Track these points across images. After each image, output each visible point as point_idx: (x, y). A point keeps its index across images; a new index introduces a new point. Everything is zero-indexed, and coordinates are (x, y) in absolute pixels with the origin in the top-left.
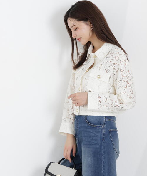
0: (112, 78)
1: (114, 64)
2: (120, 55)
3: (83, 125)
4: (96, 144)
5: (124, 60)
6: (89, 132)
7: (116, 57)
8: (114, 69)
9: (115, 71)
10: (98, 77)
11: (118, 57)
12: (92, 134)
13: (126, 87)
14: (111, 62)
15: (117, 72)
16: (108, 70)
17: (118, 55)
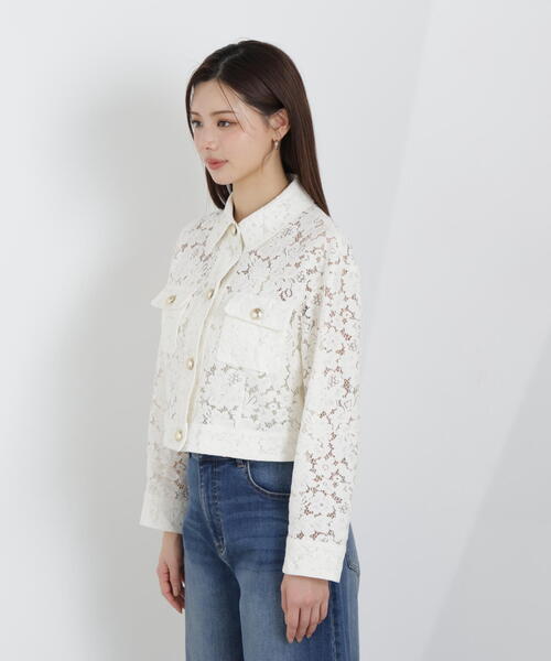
1: (309, 272)
2: (329, 240)
5: (341, 258)
7: (315, 249)
8: (308, 289)
9: (311, 295)
10: (255, 315)
11: (322, 248)
13: (342, 352)
14: (297, 265)
15: (318, 300)
16: (288, 293)
17: (322, 240)
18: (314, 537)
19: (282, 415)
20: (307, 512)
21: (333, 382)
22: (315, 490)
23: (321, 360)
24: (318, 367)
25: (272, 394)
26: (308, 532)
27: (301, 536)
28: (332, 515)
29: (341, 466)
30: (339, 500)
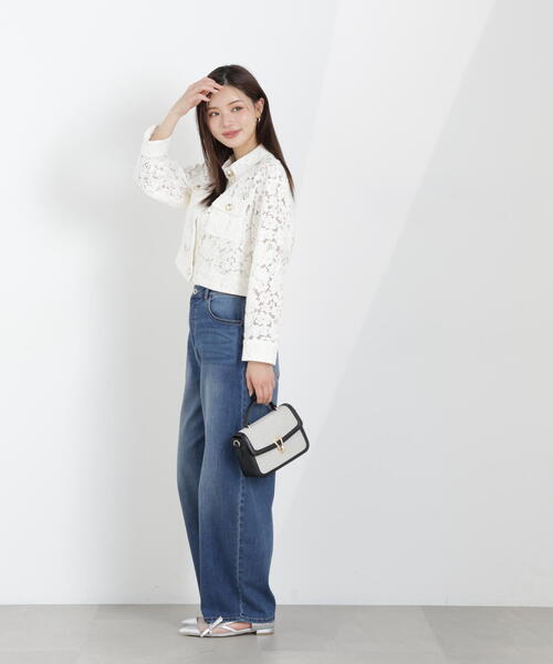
0: (250, 212)
3: (203, 321)
4: (229, 357)
6: (215, 333)
9: (258, 196)
10: (228, 208)
12: (220, 338)
13: (276, 230)
18: (259, 338)
19: (236, 266)
20: (255, 324)
21: (270, 247)
22: (259, 311)
23: (262, 234)
24: (260, 238)
25: (232, 253)
26: (255, 335)
27: (251, 338)
28: (270, 325)
29: (275, 297)
30: (273, 317)
